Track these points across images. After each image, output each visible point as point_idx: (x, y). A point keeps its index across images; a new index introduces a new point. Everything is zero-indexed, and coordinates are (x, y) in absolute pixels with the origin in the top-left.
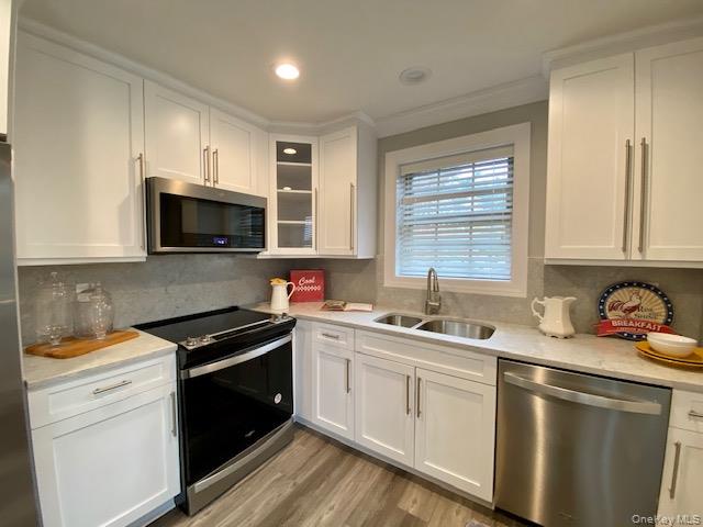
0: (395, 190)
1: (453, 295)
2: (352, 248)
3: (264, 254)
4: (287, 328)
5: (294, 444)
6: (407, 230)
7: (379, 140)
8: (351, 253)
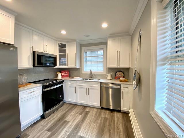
0: (84, 55)
1: (94, 74)
2: (75, 66)
3: (56, 67)
4: (62, 82)
5: (64, 106)
6: (86, 62)
7: (80, 45)
8: (75, 67)
